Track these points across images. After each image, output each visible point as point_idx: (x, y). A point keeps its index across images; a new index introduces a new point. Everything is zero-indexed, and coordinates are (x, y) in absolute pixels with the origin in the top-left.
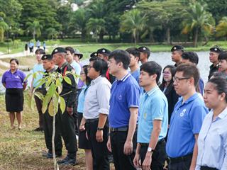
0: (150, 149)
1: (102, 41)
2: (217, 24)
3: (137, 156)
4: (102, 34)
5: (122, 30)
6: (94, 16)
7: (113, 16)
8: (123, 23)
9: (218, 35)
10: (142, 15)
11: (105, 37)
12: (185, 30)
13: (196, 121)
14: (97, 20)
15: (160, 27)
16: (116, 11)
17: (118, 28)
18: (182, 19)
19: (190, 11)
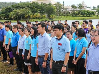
0: (8, 46)
1: (5, 20)
2: (33, 15)
3: (6, 47)
4: (5, 18)
5: (10, 17)
6: (2, 13)
7: (7, 13)
8: (10, 15)
9: (34, 18)
10: (14, 13)
11: (5, 19)
12: (26, 17)
13: (18, 38)
14: (3, 15)
15: (19, 16)
16: (8, 12)
17: (9, 16)
18: (25, 14)
19: (27, 12)
